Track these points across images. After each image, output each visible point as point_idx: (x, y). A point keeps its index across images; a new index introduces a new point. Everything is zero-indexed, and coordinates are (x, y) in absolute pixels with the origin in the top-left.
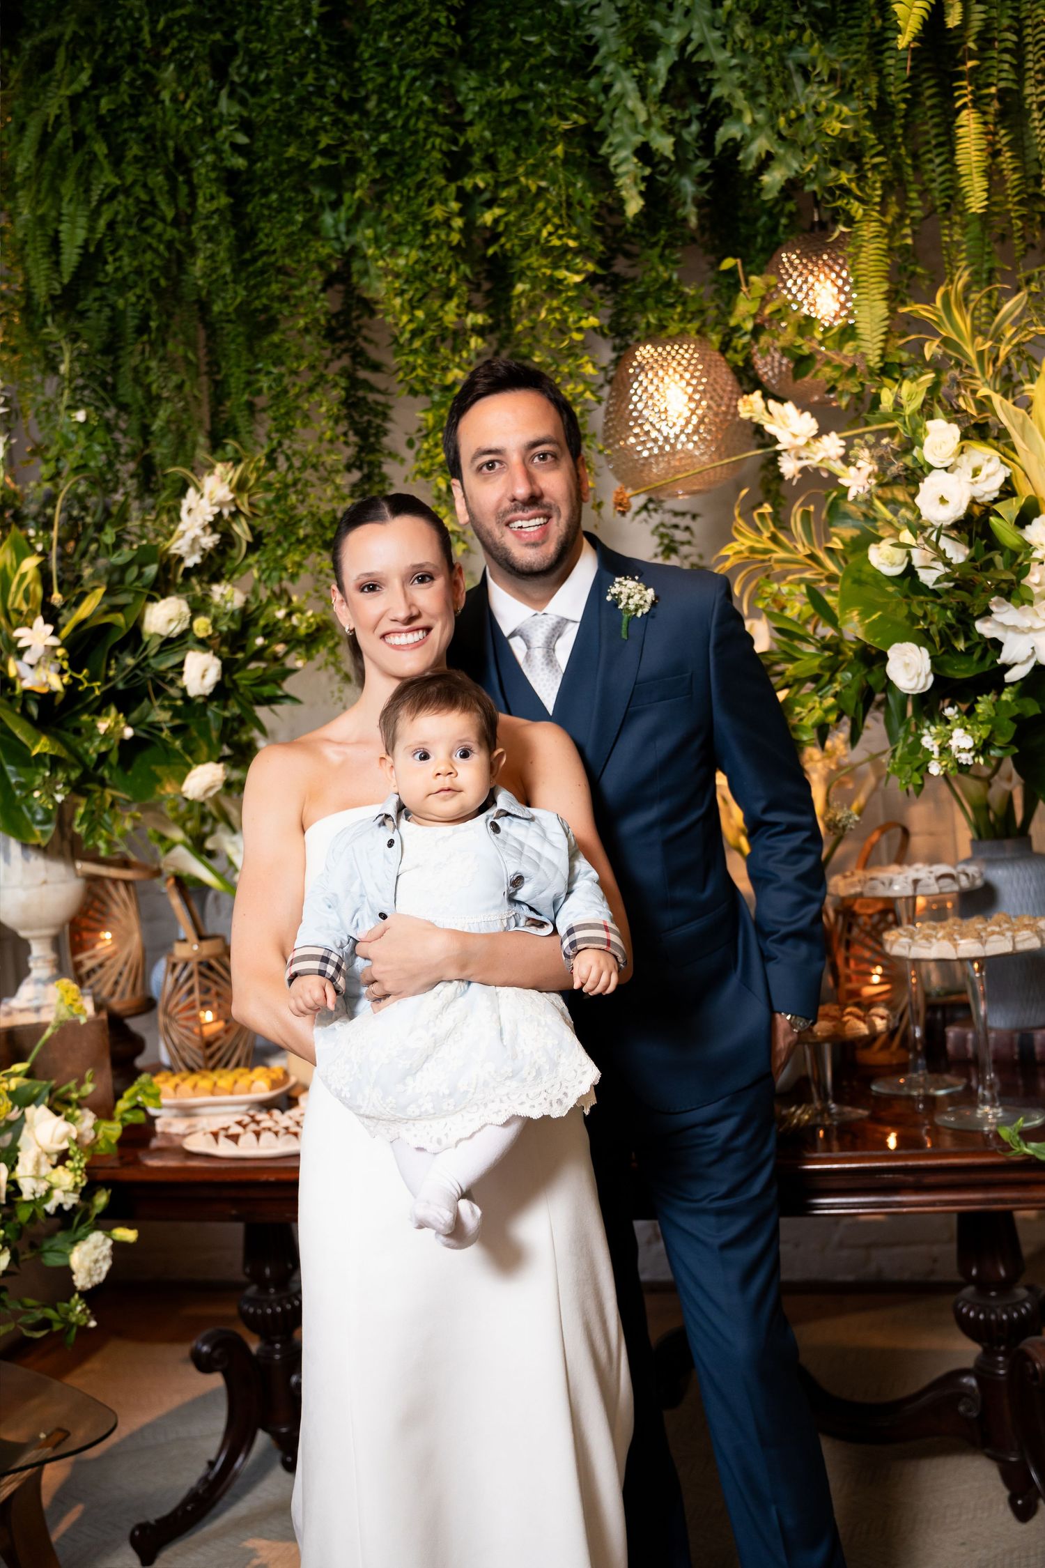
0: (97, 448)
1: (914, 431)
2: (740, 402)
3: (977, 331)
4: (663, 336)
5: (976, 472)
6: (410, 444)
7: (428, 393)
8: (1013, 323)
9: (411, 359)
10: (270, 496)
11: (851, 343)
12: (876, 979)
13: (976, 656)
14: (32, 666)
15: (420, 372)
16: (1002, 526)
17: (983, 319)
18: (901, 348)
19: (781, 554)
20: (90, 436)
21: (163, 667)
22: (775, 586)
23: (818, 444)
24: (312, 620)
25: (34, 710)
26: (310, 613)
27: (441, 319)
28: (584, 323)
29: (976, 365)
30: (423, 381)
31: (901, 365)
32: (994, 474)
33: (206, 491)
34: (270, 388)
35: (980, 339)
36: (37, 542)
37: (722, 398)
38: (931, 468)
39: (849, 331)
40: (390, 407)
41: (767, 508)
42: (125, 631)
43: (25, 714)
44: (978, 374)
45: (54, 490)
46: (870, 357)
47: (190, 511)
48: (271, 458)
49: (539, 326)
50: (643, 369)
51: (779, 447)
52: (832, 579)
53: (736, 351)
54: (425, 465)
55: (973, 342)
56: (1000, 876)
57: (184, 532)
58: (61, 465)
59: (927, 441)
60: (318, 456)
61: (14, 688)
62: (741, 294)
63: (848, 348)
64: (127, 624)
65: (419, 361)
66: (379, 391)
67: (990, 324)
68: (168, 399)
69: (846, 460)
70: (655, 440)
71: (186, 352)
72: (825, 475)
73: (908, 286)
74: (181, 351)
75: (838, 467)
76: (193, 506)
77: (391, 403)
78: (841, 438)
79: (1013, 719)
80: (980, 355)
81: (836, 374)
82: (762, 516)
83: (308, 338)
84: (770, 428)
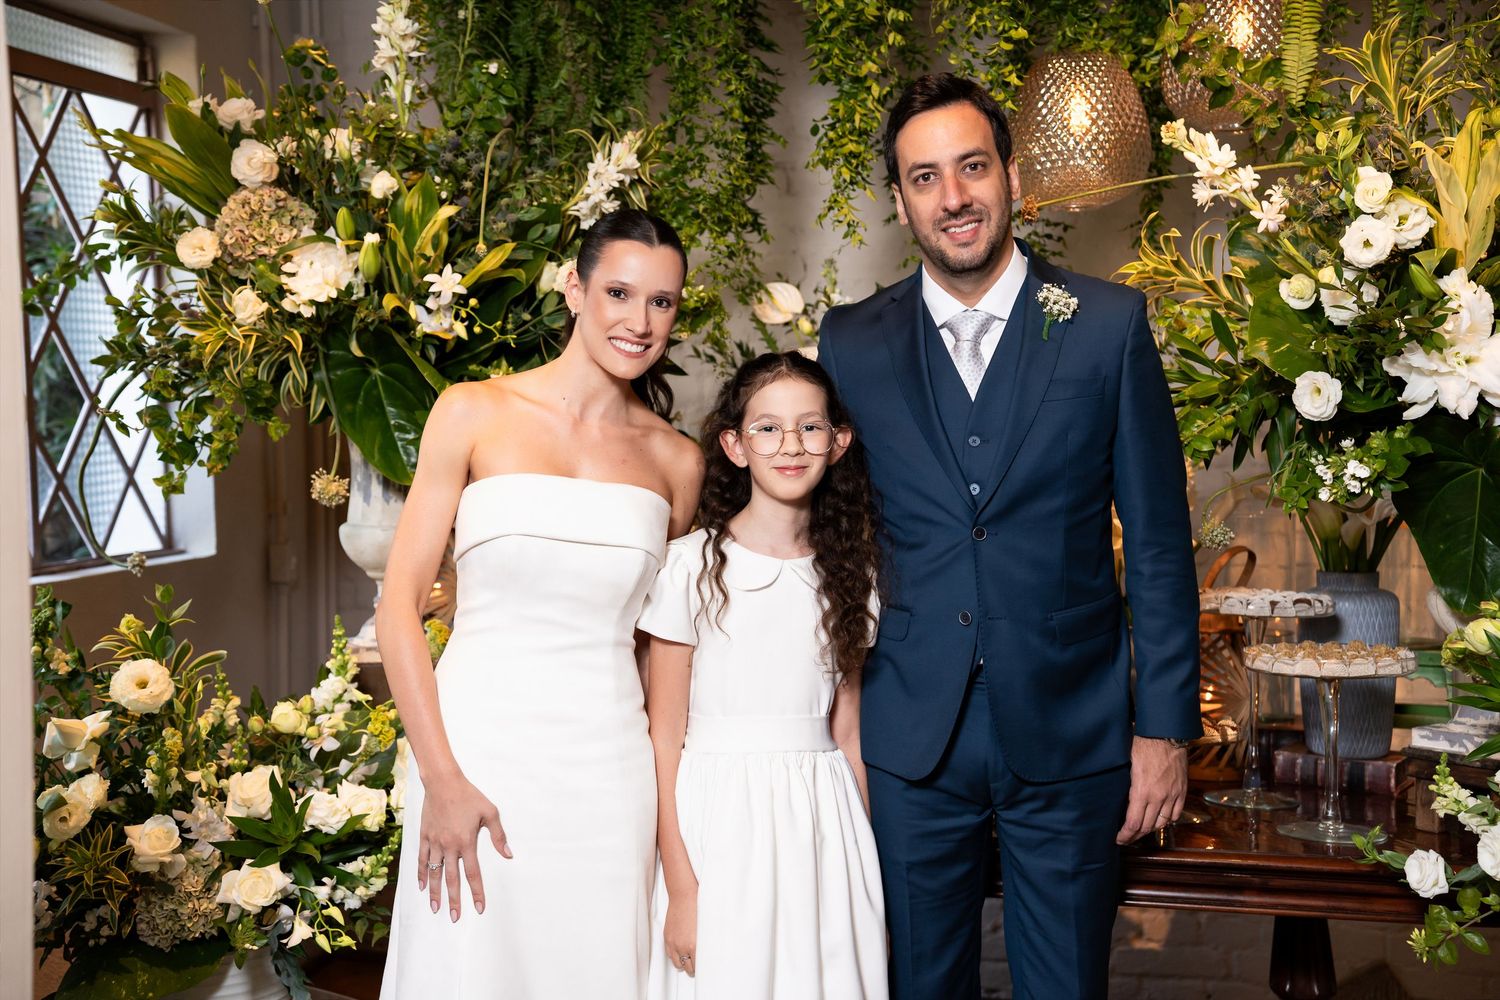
0: (503, 101)
1: (1346, 176)
2: (1163, 128)
3: (1400, 80)
4: (1077, 50)
5: (1402, 220)
6: (815, 131)
7: (839, 82)
8: (1436, 75)
9: (826, 47)
10: (669, 168)
11: (1272, 78)
12: (1208, 696)
13: (1373, 394)
14: (429, 311)
15: (836, 61)
16: (1419, 275)
17: (1406, 67)
18: (1323, 89)
19: (1181, 278)
20: (497, 90)
21: (556, 326)
22: (1177, 308)
23: (1234, 175)
24: (702, 294)
25: (432, 355)
26: (701, 288)
27: (862, 11)
28: (1013, 33)
29: (1395, 112)
30: (838, 71)
31: (1321, 106)
32: (1419, 224)
33: (614, 157)
34: (682, 61)
35: (1405, 87)
36: (441, 190)
37: (1129, 118)
38: (1359, 212)
39: (1272, 66)
40: (781, 89)
41: (1175, 233)
42: (525, 287)
43: (424, 356)
44: (1396, 122)
45: (461, 140)
46: (1294, 95)
47: (595, 175)
48: (671, 131)
49: (959, 27)
50: (1055, 81)
51: (1196, 175)
52: (1229, 306)
53: (1143, 70)
54: (830, 154)
55: (1396, 90)
56: (1346, 608)
57: (587, 197)
58: (465, 114)
59: (1359, 188)
60: (724, 133)
61: (414, 329)
62: (1169, 19)
63: (1269, 85)
64: (527, 280)
65: (837, 51)
66: (768, 71)
67: (1414, 71)
68: (573, 59)
69: (1260, 194)
70: (1060, 153)
71: (594, 13)
72: (1234, 205)
73: (1334, 26)
74: (588, 11)
75: (1249, 200)
76: (602, 171)
77: (781, 84)
78: (1256, 172)
79: (1408, 457)
80: (1402, 104)
81: (1254, 108)
82: (1167, 239)
83: (724, 15)
84: (1188, 155)
